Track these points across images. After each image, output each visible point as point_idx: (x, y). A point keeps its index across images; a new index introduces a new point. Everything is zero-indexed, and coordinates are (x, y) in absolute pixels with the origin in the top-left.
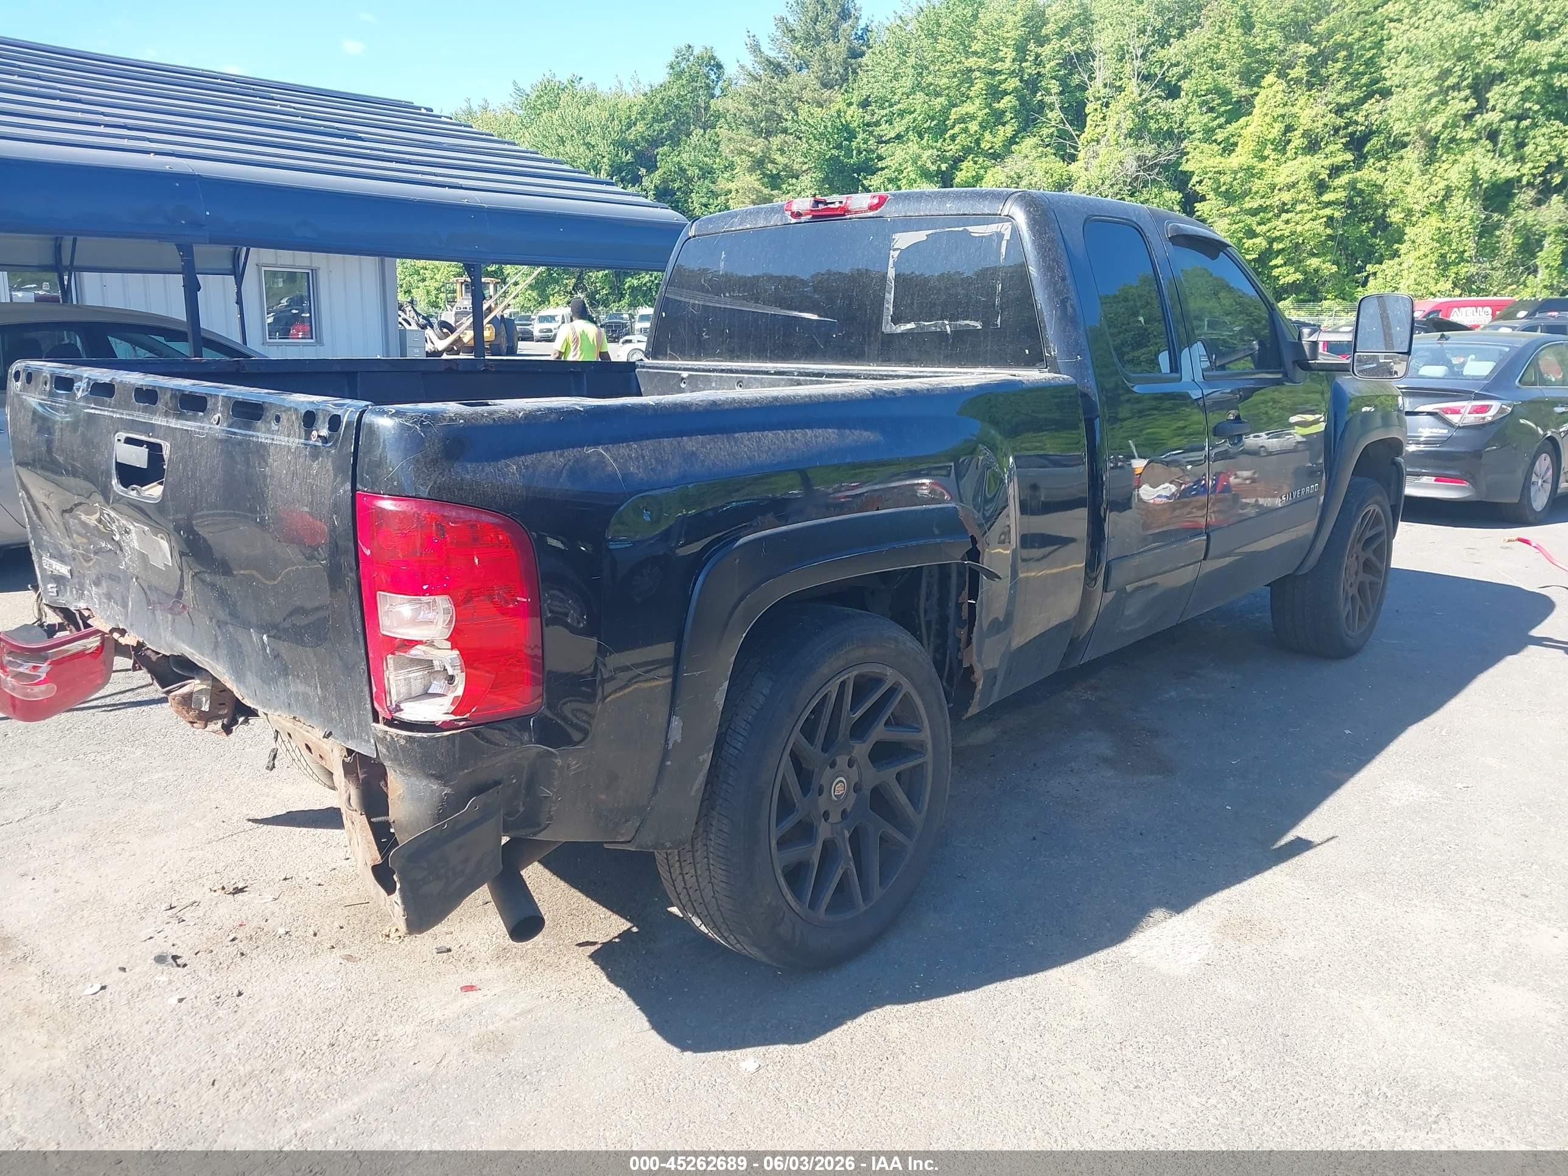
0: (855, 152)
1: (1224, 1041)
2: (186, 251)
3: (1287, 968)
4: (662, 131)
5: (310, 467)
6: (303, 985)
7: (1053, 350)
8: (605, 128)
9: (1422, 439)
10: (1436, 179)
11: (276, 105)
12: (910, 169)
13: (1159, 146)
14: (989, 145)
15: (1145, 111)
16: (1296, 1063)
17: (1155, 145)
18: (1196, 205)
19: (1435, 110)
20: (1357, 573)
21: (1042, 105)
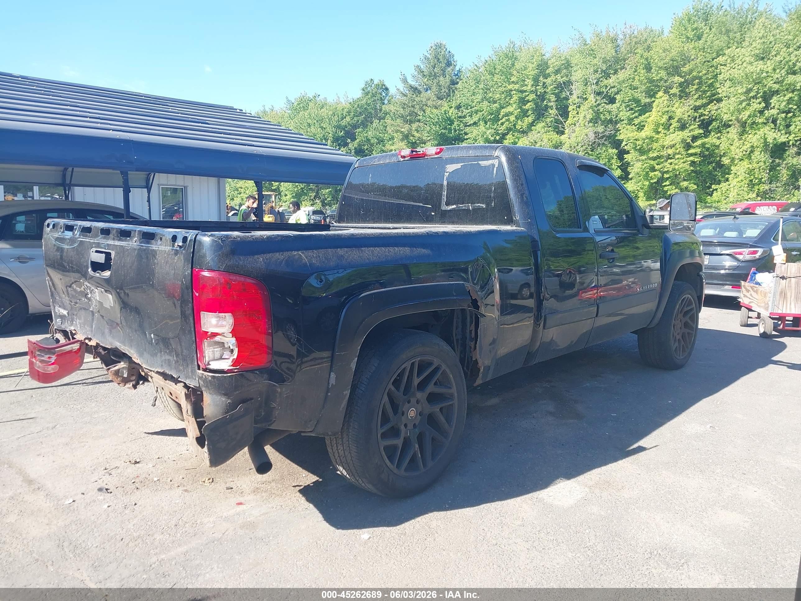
0: (453, 131)
1: (587, 531)
2: (125, 174)
3: (623, 502)
4: (358, 121)
5: (174, 259)
6: (164, 501)
7: (517, 217)
8: (330, 119)
9: (727, 267)
10: (746, 143)
11: (169, 109)
12: (480, 139)
13: (605, 127)
14: (520, 127)
15: (598, 110)
16: (619, 540)
17: (603, 126)
18: (624, 155)
19: (745, 108)
20: (681, 328)
21: (547, 107)
